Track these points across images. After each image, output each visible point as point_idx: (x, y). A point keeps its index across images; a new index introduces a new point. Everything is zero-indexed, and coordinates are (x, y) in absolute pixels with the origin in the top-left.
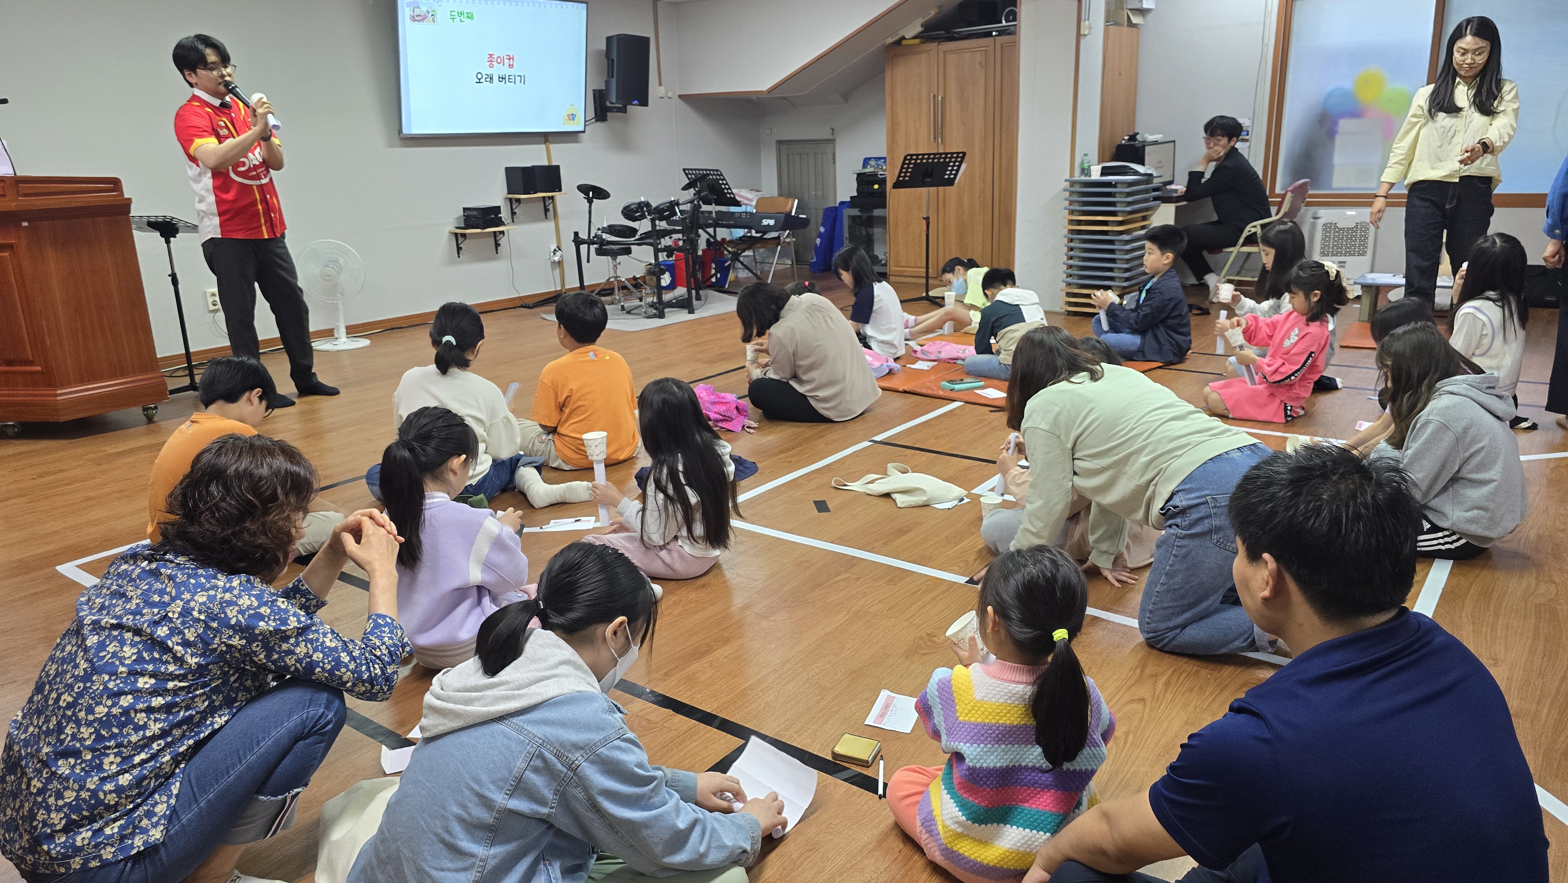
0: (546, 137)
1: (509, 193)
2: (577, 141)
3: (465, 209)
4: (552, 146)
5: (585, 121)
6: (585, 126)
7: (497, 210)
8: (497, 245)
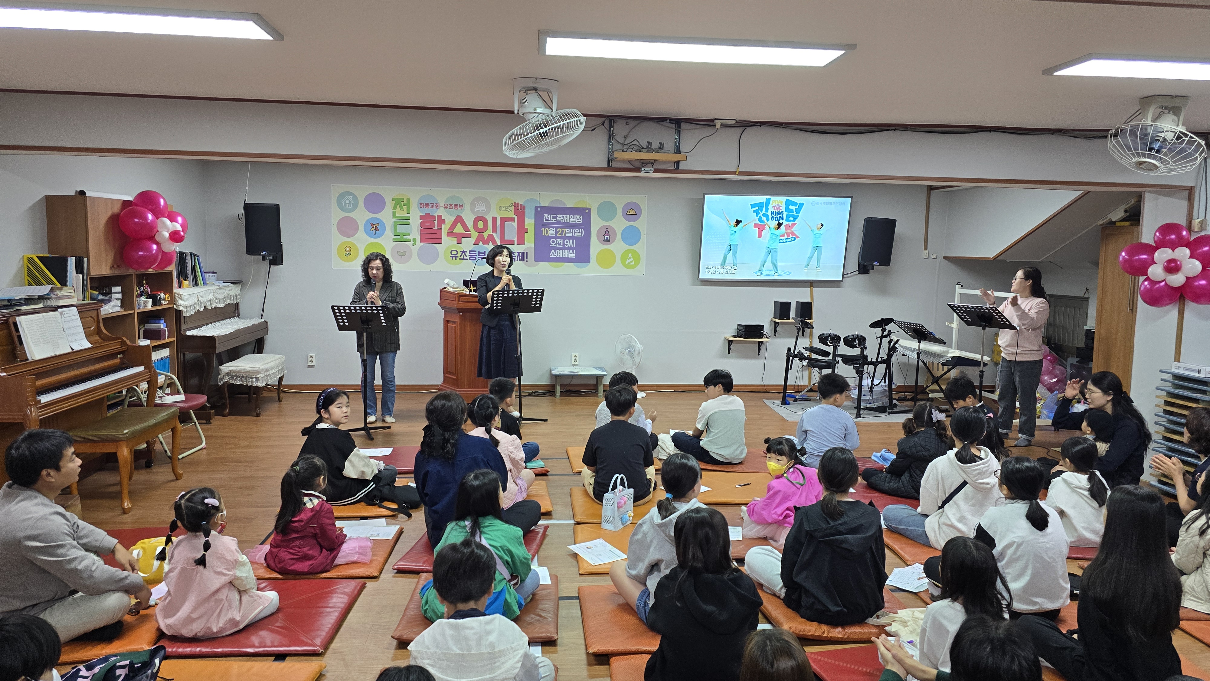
0: (811, 284)
1: (774, 318)
2: (839, 287)
3: (739, 325)
4: (815, 290)
5: (843, 275)
6: (843, 278)
7: (762, 327)
8: (759, 350)
